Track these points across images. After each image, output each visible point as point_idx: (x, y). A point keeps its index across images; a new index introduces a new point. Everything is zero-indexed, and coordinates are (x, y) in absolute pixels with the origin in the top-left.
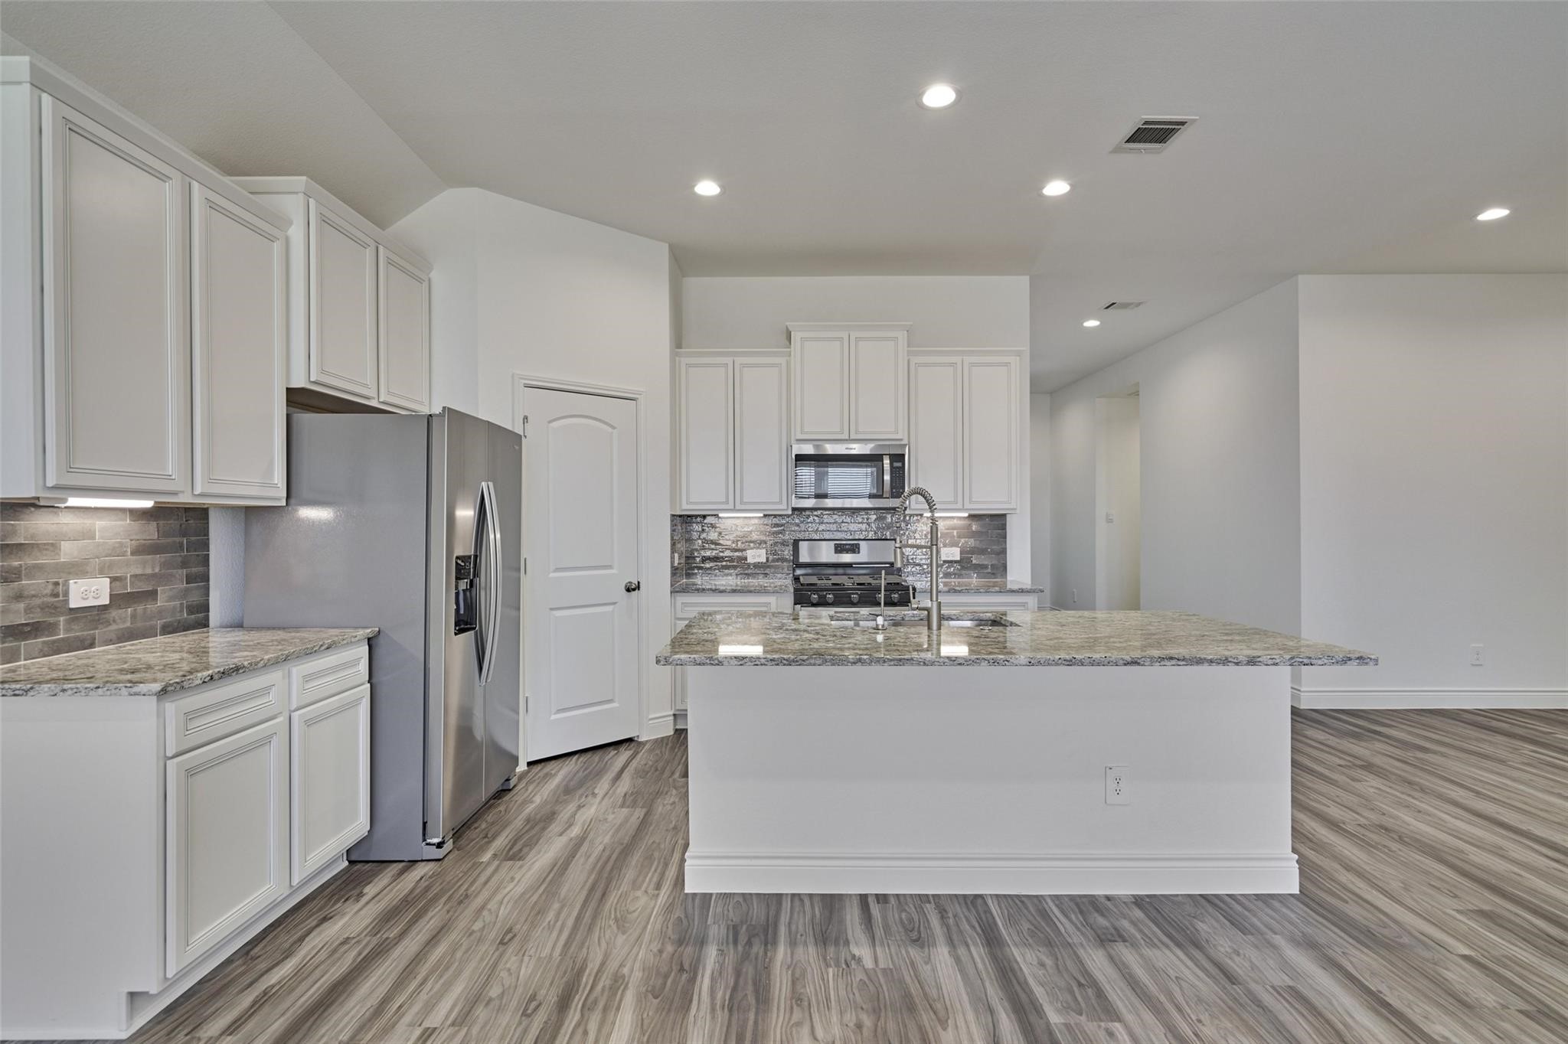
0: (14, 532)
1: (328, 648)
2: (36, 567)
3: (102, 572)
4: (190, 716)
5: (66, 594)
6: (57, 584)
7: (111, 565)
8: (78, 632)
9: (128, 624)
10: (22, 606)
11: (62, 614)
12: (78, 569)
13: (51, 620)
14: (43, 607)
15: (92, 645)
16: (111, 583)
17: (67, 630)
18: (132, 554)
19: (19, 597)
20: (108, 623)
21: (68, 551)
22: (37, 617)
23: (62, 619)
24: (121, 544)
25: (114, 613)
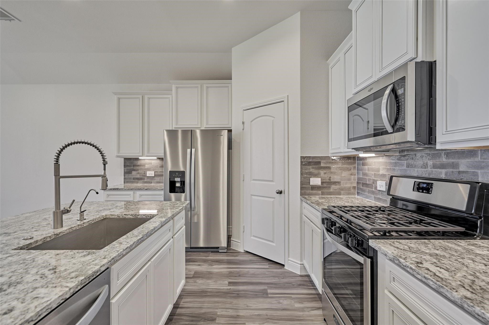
0: (137, 163)
1: (146, 190)
2: (141, 169)
3: (153, 170)
4: (108, 195)
5: (146, 174)
6: (145, 172)
7: (155, 169)
8: (148, 180)
9: (159, 180)
10: (139, 175)
11: (145, 177)
12: (149, 169)
13: (144, 178)
14: (142, 175)
15: (151, 183)
16: (154, 173)
17: (147, 180)
18: (160, 167)
19: (138, 173)
20: (154, 179)
21: (147, 166)
22: (141, 177)
23: (146, 178)
24: (157, 166)
25: (156, 178)
